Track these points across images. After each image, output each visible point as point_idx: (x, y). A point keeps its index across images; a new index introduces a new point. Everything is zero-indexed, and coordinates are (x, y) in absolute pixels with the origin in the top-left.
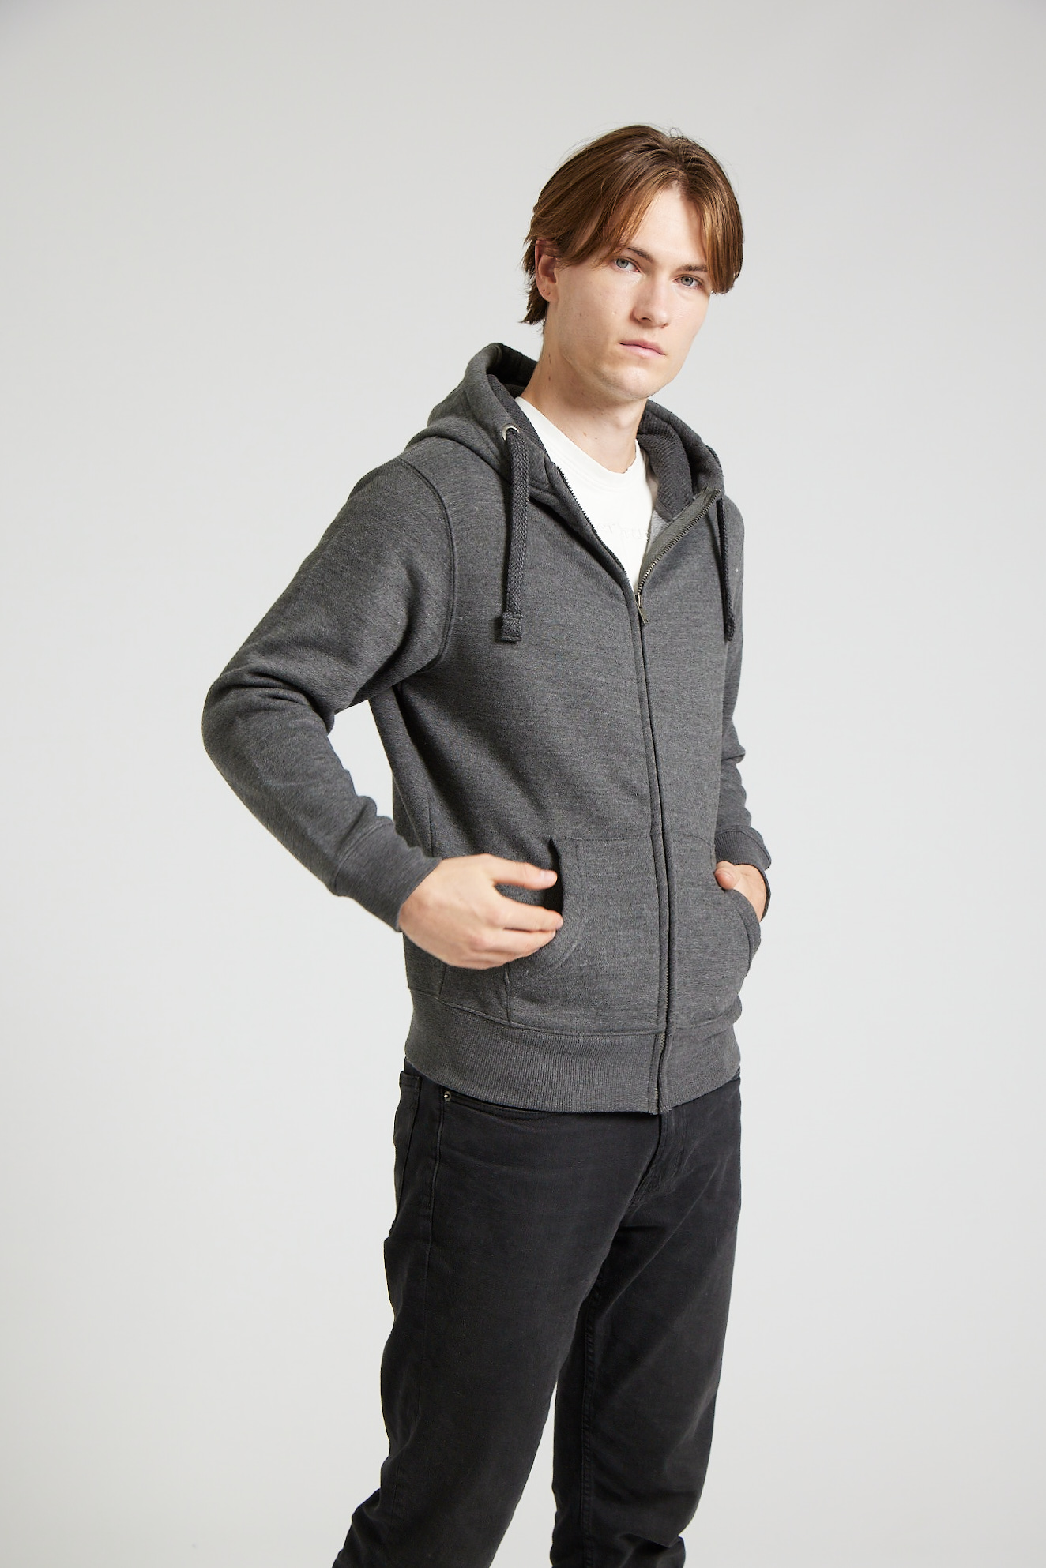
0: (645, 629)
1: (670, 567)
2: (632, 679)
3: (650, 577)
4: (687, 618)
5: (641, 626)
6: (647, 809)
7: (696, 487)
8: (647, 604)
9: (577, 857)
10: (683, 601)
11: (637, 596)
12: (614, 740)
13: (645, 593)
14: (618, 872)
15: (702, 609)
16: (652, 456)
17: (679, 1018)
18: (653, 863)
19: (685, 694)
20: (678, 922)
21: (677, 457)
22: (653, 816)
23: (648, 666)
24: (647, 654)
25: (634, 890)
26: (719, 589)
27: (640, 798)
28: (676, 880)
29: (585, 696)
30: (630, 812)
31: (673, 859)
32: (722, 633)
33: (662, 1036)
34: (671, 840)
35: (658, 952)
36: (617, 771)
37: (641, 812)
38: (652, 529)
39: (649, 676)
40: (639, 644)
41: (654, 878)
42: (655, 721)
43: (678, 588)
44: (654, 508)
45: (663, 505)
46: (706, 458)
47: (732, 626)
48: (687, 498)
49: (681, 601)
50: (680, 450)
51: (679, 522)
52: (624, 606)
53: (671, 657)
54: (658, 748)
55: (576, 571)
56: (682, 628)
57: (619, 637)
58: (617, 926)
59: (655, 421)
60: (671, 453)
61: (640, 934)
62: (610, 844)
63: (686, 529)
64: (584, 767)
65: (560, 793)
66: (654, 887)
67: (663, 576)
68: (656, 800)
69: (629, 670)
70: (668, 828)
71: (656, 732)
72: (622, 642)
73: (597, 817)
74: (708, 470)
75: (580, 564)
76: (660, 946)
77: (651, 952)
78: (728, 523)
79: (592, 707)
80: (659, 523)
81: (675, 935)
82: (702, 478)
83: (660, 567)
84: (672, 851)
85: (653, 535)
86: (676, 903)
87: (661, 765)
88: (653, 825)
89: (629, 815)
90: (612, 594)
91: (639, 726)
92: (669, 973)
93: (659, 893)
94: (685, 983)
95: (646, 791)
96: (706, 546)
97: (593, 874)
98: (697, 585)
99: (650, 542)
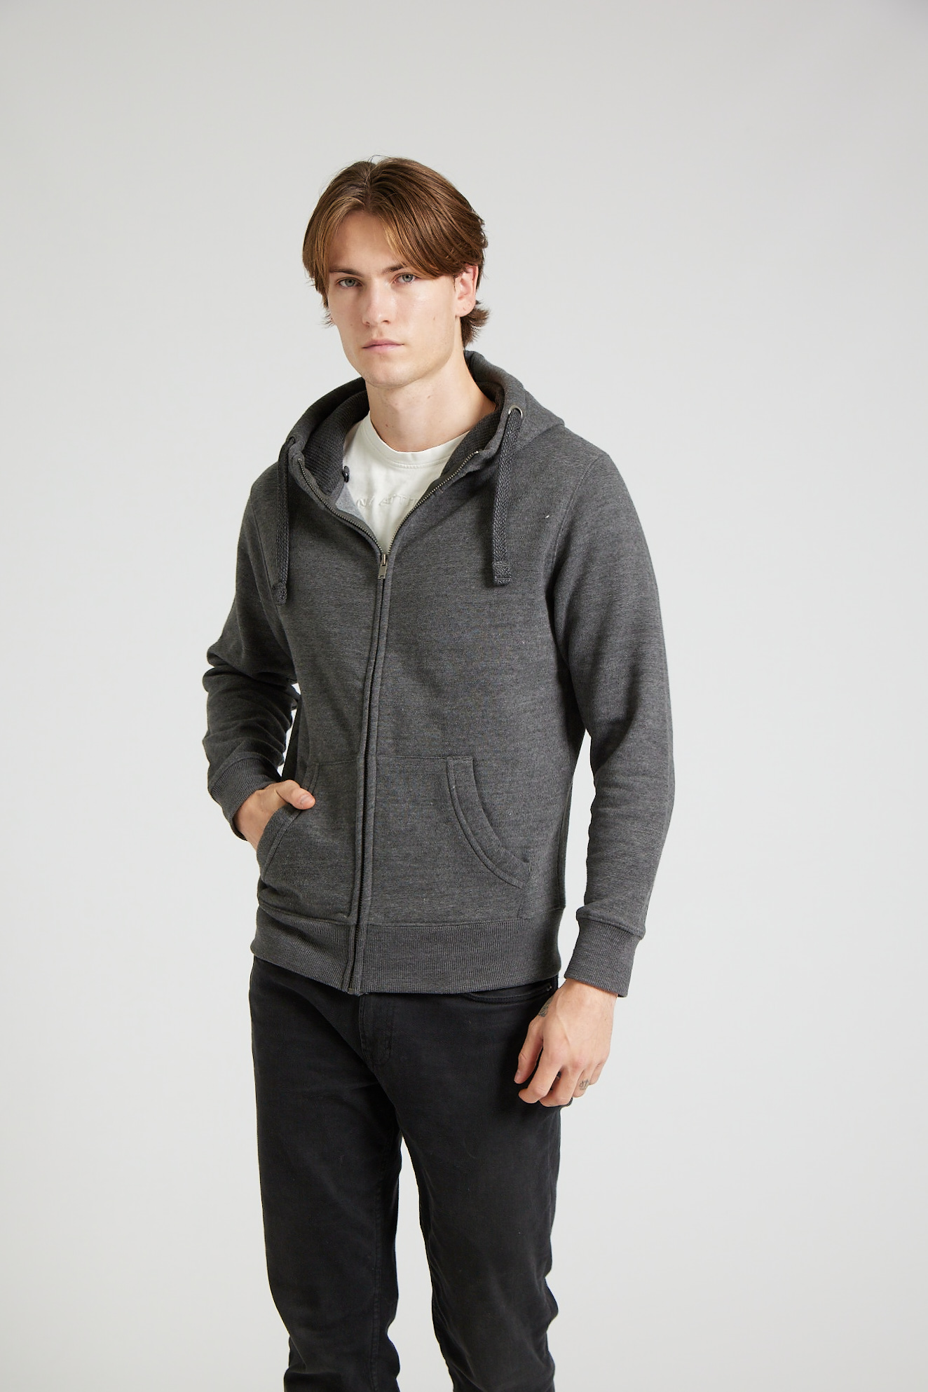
0: (386, 583)
17: (372, 916)
19: (422, 634)
33: (353, 929)
34: (374, 763)
40: (378, 598)
54: (375, 684)
68: (364, 729)
69: (365, 620)
70: (372, 752)
71: (379, 670)
72: (364, 597)
87: (375, 699)
89: (345, 742)
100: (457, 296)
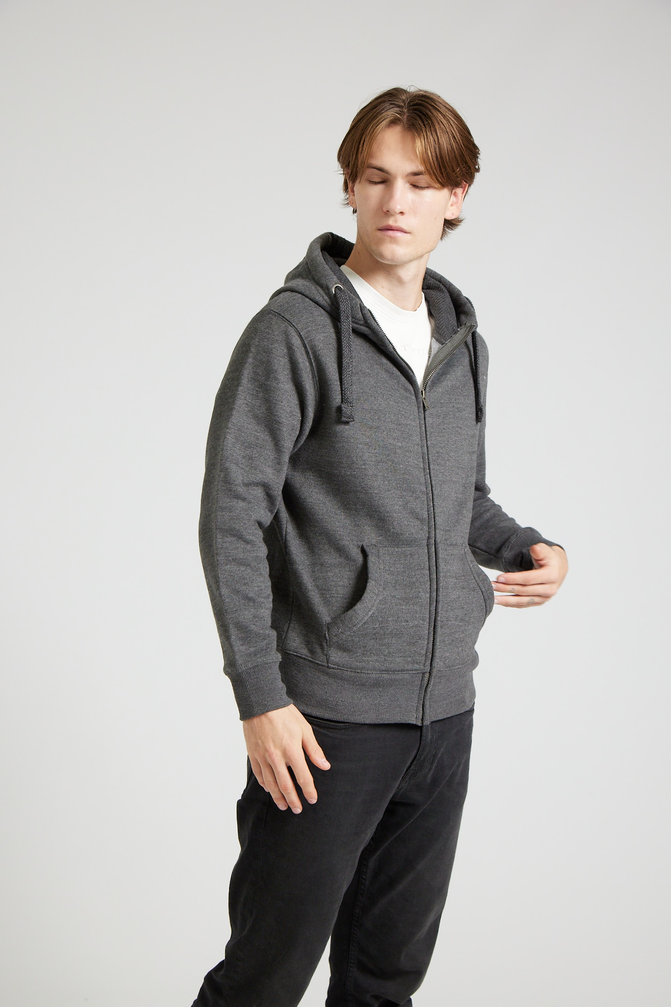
0: (427, 413)
1: (443, 374)
2: (418, 445)
3: (431, 379)
4: (454, 406)
5: (425, 411)
6: (426, 528)
7: (459, 323)
8: (429, 398)
9: (378, 556)
10: (451, 395)
11: (422, 391)
12: (406, 483)
13: (427, 389)
14: (403, 568)
15: (463, 401)
16: (431, 303)
17: (438, 664)
18: (428, 563)
19: (452, 454)
20: (441, 602)
21: (446, 304)
22: (429, 532)
23: (428, 436)
24: (428, 429)
25: (414, 580)
26: (473, 389)
27: (422, 520)
28: (442, 574)
29: (389, 455)
30: (413, 529)
31: (440, 561)
32: (474, 416)
33: (427, 675)
34: (440, 549)
35: (428, 620)
36: (407, 504)
37: (421, 529)
38: (432, 349)
39: (429, 442)
40: (423, 422)
41: (427, 572)
42: (432, 472)
43: (448, 387)
44: (433, 336)
45: (439, 333)
46: (465, 304)
47: (481, 412)
48: (454, 330)
49: (449, 395)
50: (449, 300)
51: (450, 345)
52: (414, 397)
53: (444, 431)
54: (434, 489)
55: (385, 375)
56: (450, 413)
57: (412, 417)
58: (402, 603)
59: (432, 281)
60: (443, 301)
61: (417, 608)
62: (400, 550)
63: (454, 349)
64: (387, 501)
65: (370, 517)
66: (427, 578)
67: (438, 379)
68: (431, 521)
69: (416, 439)
70: (438, 540)
71: (433, 478)
72: (413, 421)
73: (393, 533)
74: (467, 312)
75: (387, 371)
76: (430, 616)
77: (423, 620)
78: (479, 347)
79: (393, 461)
80: (436, 346)
81: (439, 610)
82: (463, 318)
83: (436, 374)
84: (440, 556)
85: (433, 353)
86: (441, 589)
87: (435, 500)
88: (429, 538)
89: (414, 531)
90: (406, 390)
91: (422, 474)
92: (434, 634)
93: (430, 582)
94: (444, 641)
95: (425, 516)
96: (466, 361)
97: (387, 568)
98: (459, 386)
99: (431, 357)
100: (450, 204)
